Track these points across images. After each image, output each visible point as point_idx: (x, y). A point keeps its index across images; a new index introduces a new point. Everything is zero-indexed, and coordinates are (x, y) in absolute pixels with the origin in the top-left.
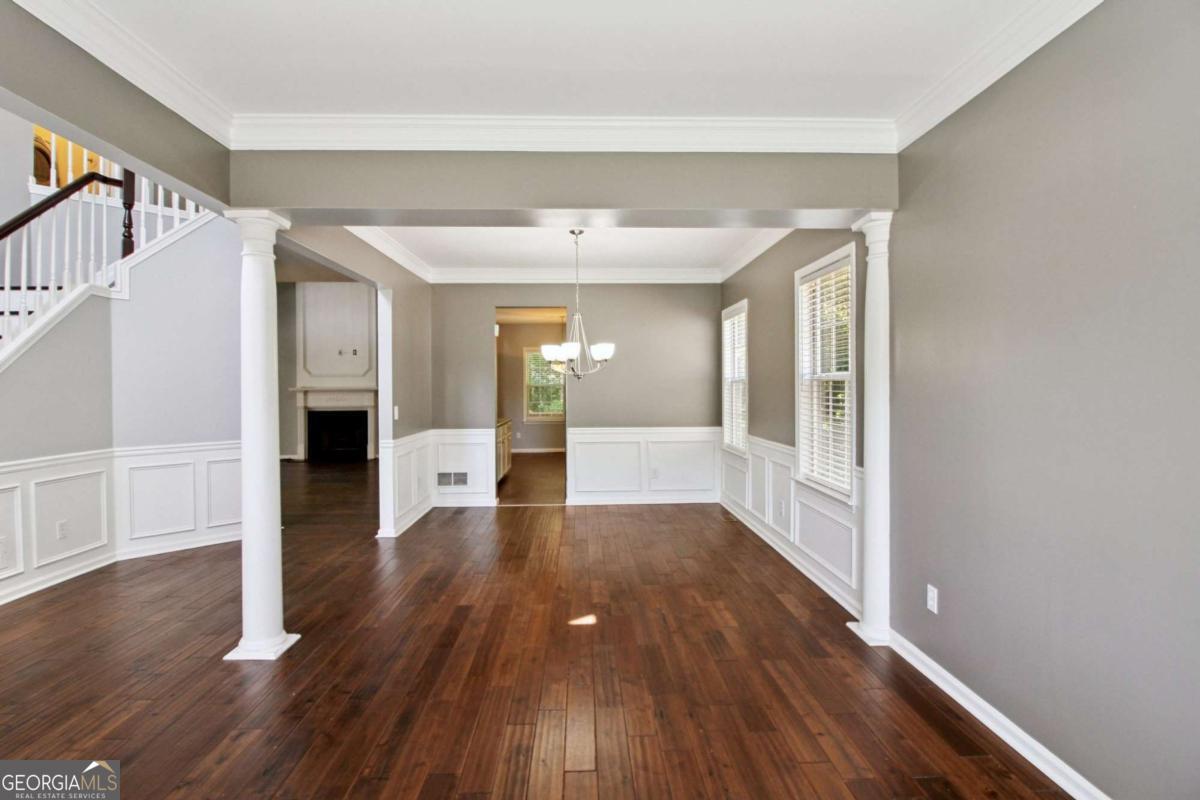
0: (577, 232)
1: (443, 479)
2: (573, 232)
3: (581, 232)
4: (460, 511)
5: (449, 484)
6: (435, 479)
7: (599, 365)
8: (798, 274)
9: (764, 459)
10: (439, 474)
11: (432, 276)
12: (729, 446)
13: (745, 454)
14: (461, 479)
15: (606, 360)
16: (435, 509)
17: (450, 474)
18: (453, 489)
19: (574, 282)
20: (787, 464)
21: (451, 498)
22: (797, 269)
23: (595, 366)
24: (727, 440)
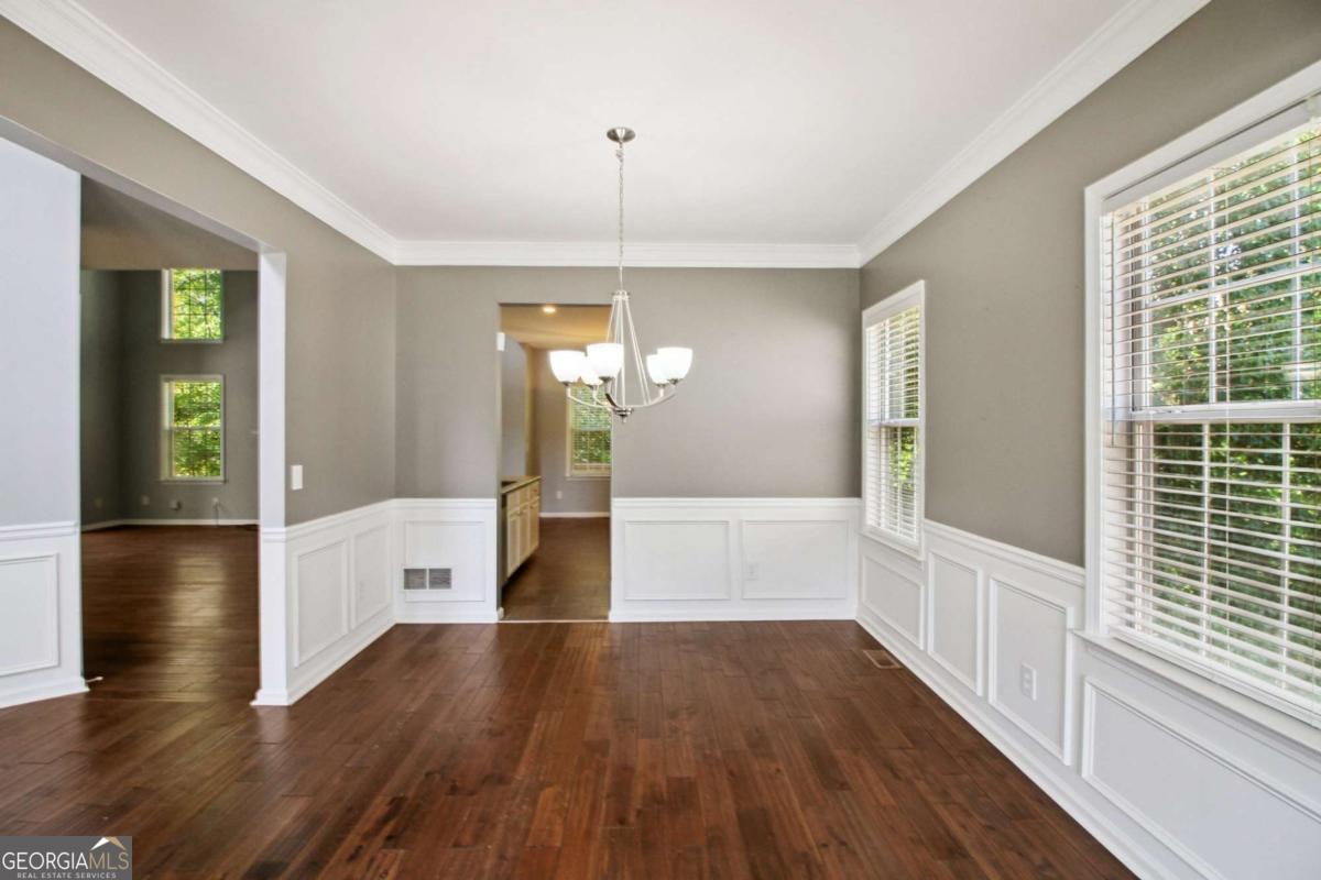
0: (621, 134)
1: (413, 578)
2: (613, 136)
3: (629, 136)
4: (438, 631)
5: (422, 586)
6: (400, 579)
7: (662, 392)
8: (1093, 193)
9: (974, 573)
10: (407, 572)
11: (397, 252)
12: (875, 531)
13: (917, 551)
14: (442, 578)
15: (675, 381)
16: (397, 626)
17: (423, 571)
18: (427, 594)
19: (614, 264)
20: (1058, 601)
21: (426, 609)
22: (1088, 184)
23: (654, 395)
24: (870, 520)
